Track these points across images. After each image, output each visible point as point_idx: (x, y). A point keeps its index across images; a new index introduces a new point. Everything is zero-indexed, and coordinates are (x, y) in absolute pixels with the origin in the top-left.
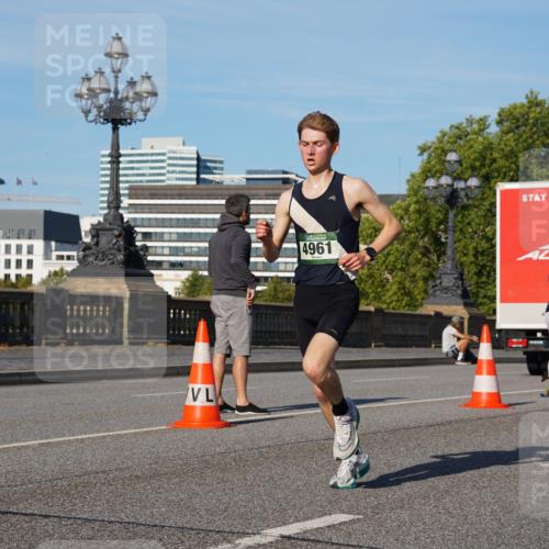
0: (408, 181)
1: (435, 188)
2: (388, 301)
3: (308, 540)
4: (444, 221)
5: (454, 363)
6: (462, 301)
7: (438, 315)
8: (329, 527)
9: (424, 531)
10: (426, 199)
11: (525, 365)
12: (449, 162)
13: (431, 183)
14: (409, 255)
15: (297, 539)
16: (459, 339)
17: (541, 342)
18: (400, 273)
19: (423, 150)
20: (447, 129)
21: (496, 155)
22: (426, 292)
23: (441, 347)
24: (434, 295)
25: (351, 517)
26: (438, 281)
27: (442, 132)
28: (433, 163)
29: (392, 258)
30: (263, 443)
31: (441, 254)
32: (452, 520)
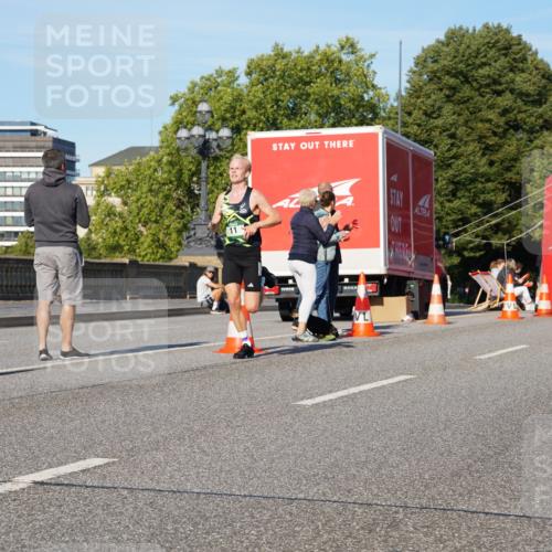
0: (160, 133)
1: (188, 138)
2: (143, 253)
3: (62, 485)
4: (197, 172)
5: (209, 313)
6: (216, 252)
7: (193, 265)
8: (83, 471)
9: (179, 470)
10: (178, 150)
11: (278, 313)
12: (200, 112)
13: (183, 133)
14: (163, 207)
15: (50, 484)
16: (213, 289)
17: (293, 289)
18: (154, 225)
19: (174, 100)
20: (197, 80)
21: (245, 106)
22: (180, 244)
23: (195, 297)
24: (188, 246)
25: (106, 460)
26: (192, 233)
27: (192, 83)
28: (184, 114)
29: (145, 211)
30: (15, 394)
31: (195, 206)
32: (206, 458)
